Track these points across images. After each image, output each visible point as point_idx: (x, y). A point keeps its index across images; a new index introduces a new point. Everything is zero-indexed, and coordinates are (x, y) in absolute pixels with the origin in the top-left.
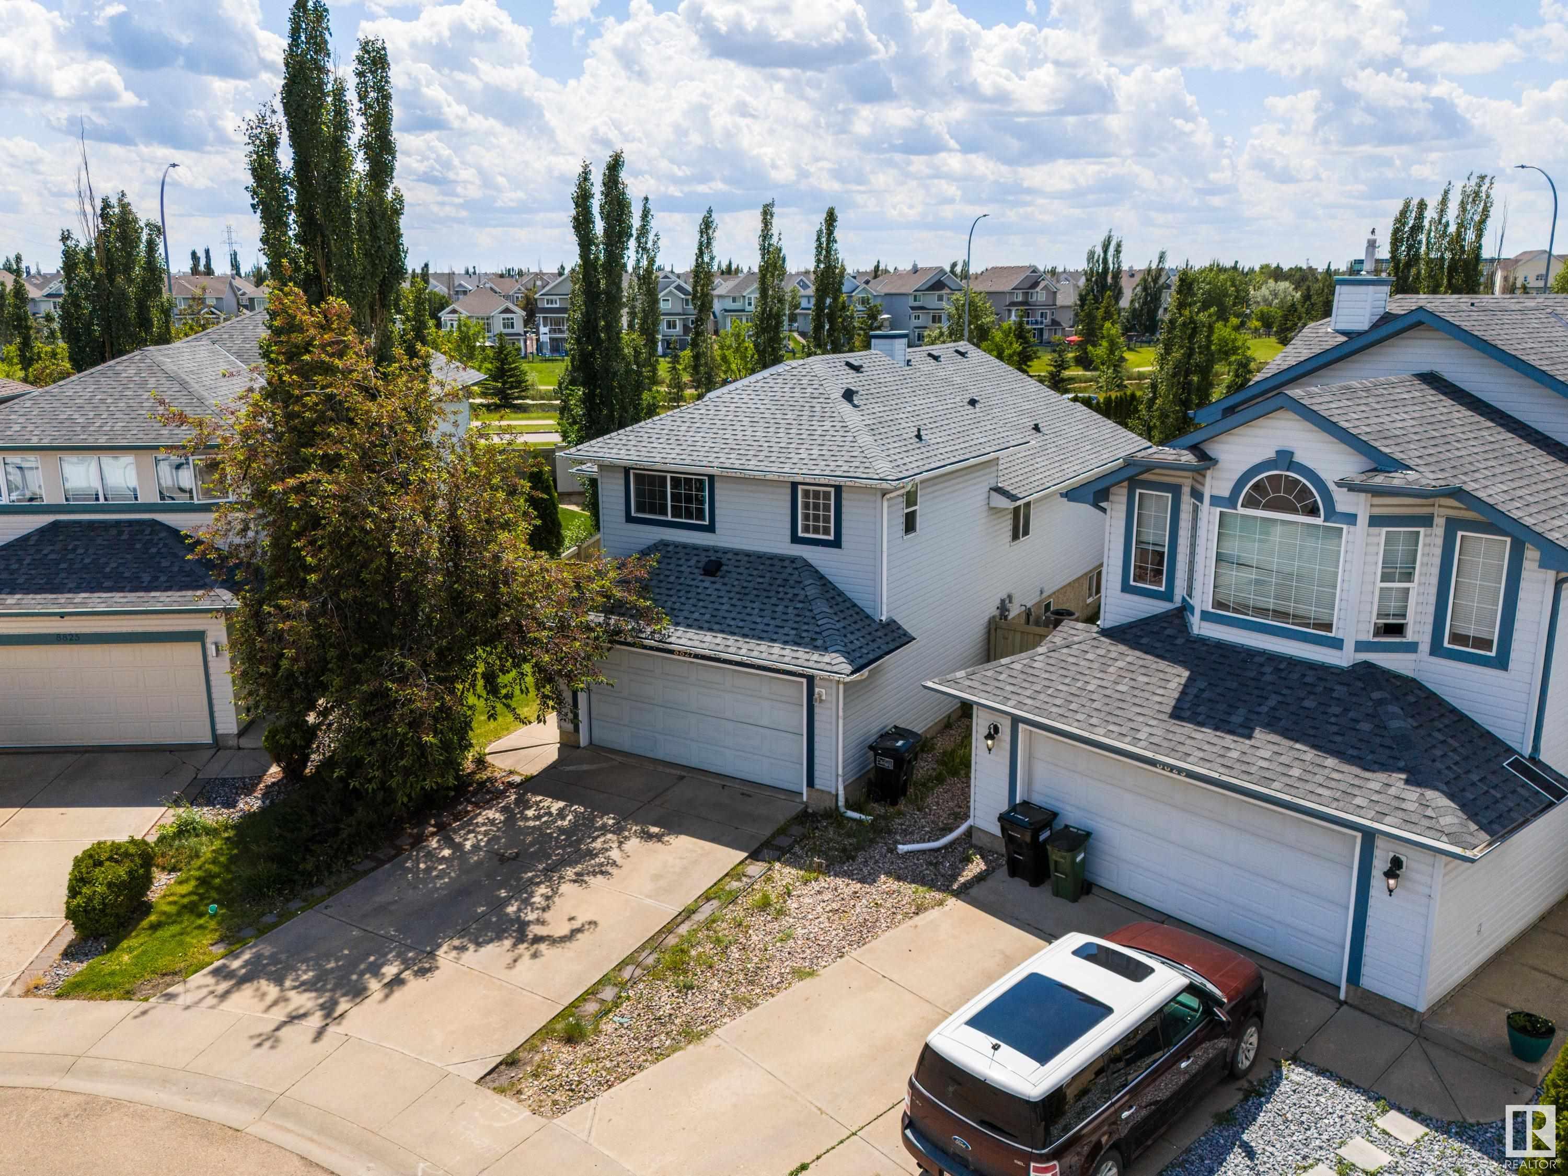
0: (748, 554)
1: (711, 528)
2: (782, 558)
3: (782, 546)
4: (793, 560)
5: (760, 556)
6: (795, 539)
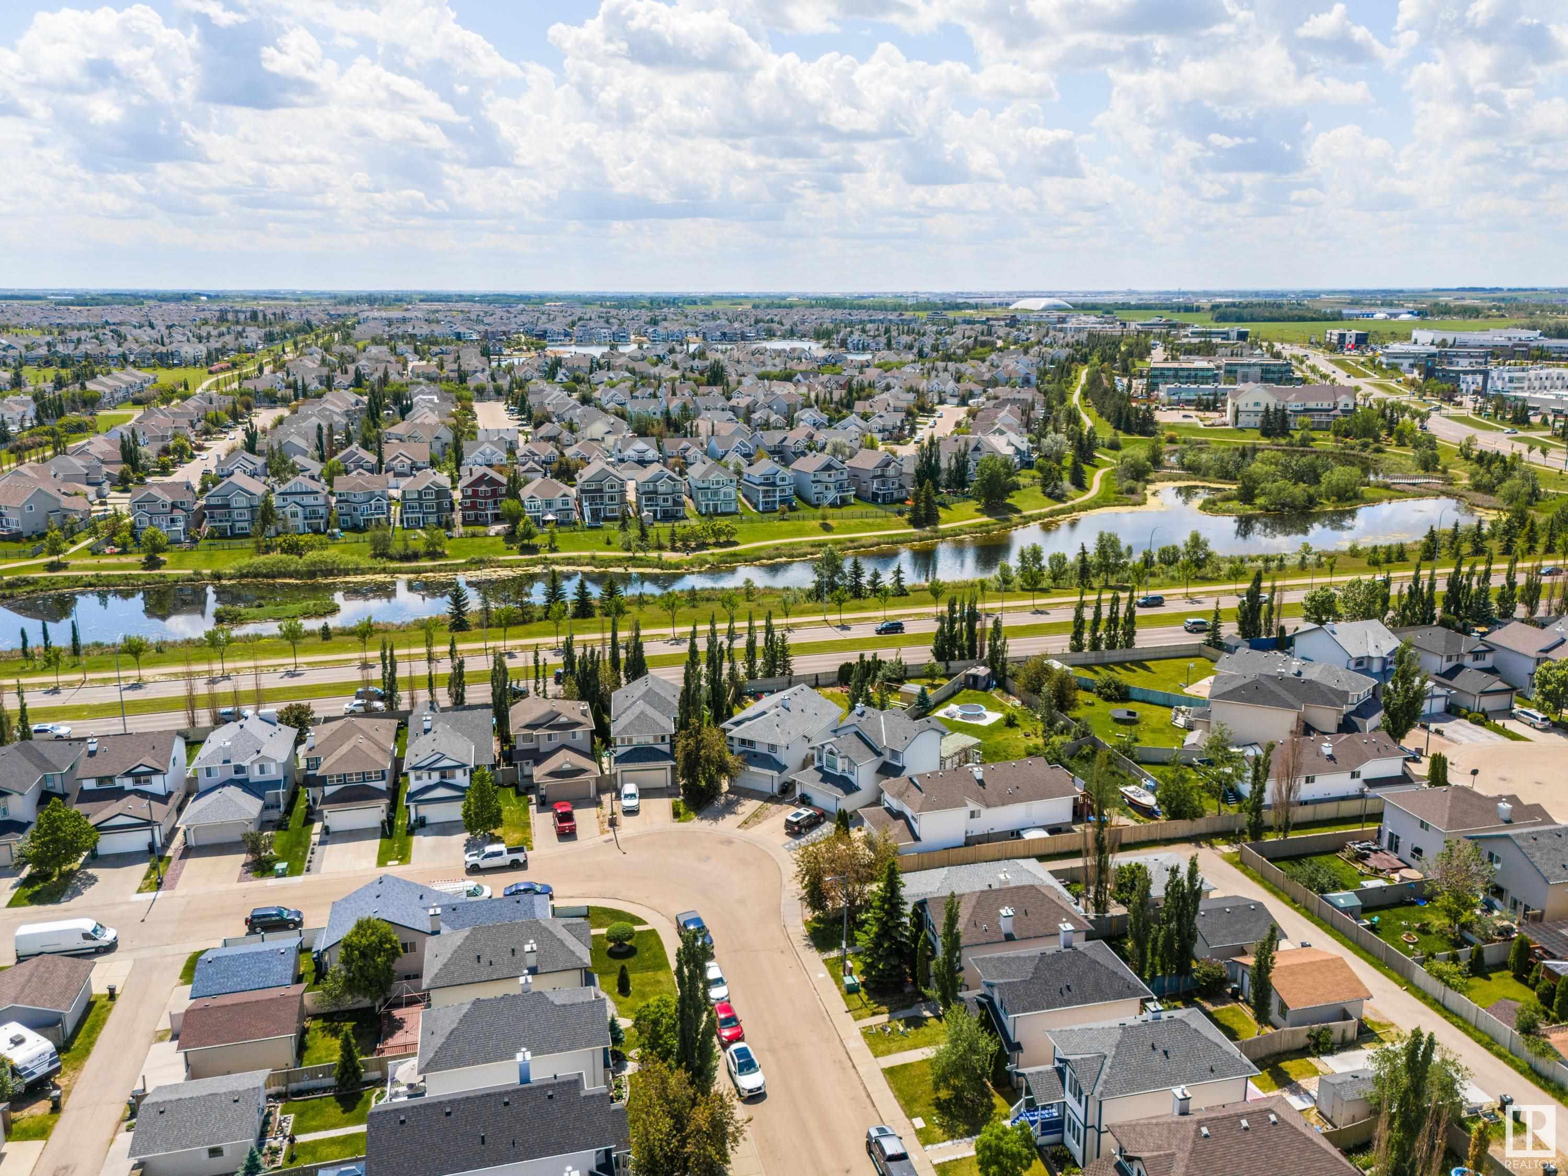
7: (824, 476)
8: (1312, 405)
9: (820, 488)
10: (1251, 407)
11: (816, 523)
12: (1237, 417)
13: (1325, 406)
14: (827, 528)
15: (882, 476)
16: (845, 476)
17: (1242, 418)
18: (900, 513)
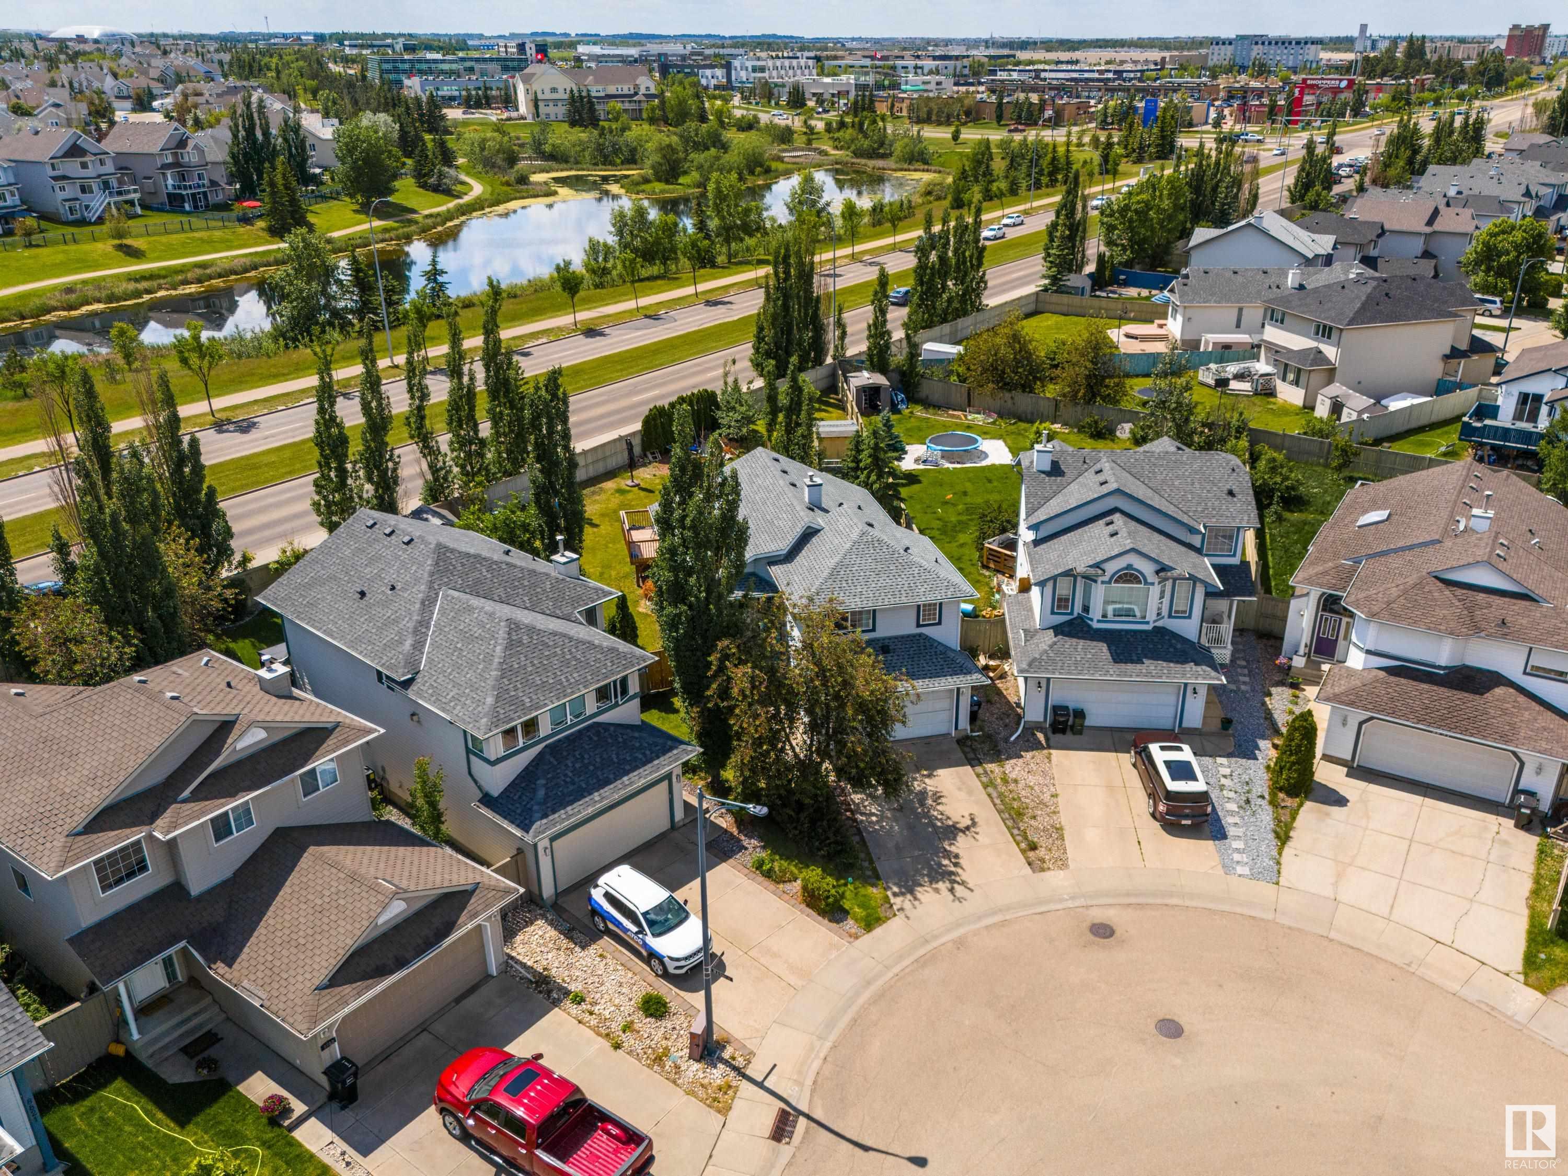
0: (896, 638)
1: (874, 630)
2: (914, 636)
3: (912, 629)
4: (920, 635)
5: (902, 637)
6: (918, 625)
7: (72, 167)
8: (612, 90)
9: (71, 191)
10: (548, 95)
11: (106, 247)
12: (536, 107)
13: (626, 92)
14: (134, 254)
15: (176, 164)
16: (109, 167)
17: (543, 109)
18: (245, 220)
